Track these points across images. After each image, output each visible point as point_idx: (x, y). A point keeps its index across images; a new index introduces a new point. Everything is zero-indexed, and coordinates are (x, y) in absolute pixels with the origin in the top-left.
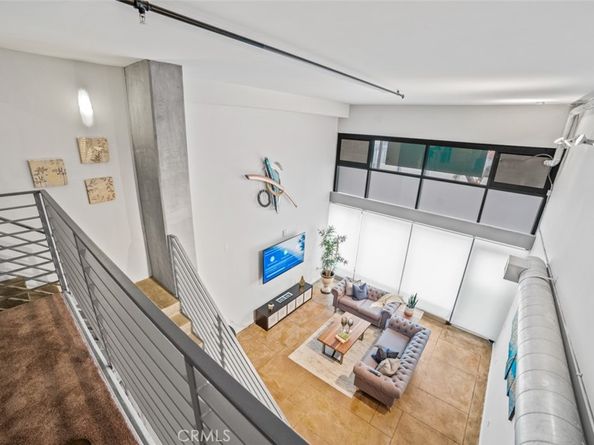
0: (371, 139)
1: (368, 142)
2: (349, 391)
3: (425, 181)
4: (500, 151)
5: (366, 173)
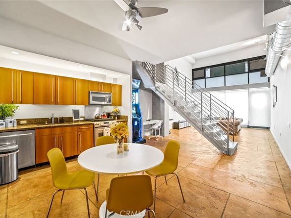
0: (204, 68)
1: (203, 70)
3: (226, 77)
4: (249, 60)
5: (204, 80)
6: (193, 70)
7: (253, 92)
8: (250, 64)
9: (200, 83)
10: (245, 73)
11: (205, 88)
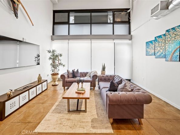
0: (68, 12)
1: (67, 13)
2: (106, 128)
3: (92, 25)
4: (114, 11)
5: (68, 25)
6: (55, 12)
7: (118, 44)
8: (115, 15)
9: (62, 30)
10: (110, 23)
11: (68, 35)
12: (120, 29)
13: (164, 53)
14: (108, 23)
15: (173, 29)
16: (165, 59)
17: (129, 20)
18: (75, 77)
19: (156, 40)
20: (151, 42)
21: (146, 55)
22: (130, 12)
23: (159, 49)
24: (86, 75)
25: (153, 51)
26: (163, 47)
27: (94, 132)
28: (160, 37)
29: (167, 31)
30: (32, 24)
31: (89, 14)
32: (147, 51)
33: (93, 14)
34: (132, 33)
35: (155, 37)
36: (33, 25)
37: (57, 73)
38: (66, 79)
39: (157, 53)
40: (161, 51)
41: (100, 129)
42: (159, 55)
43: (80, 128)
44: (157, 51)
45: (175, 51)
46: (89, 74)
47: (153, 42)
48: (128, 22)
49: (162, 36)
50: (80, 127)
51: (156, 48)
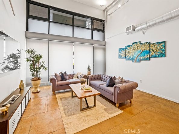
1: (47, 9)
2: (117, 111)
4: (93, 19)
5: (48, 23)
7: (96, 48)
8: (94, 23)
10: (89, 29)
11: (48, 33)
12: (97, 36)
13: (131, 57)
14: (85, 28)
15: (136, 43)
16: (132, 61)
17: (104, 29)
18: (65, 80)
19: (126, 48)
20: (123, 49)
21: (119, 58)
22: (104, 23)
23: (128, 54)
24: (73, 77)
25: (124, 55)
26: (131, 53)
27: (113, 116)
28: (129, 46)
29: (133, 43)
30: (14, 13)
31: (71, 16)
32: (119, 55)
33: (75, 17)
34: (106, 40)
35: (126, 46)
36: (14, 15)
37: (38, 78)
38: (56, 83)
39: (127, 57)
40: (130, 55)
41: (115, 113)
42: (129, 59)
43: (103, 118)
44: (127, 55)
45: (138, 56)
46: (76, 75)
47: (124, 49)
48: (103, 31)
49: (130, 46)
50: (101, 117)
51: (126, 54)
